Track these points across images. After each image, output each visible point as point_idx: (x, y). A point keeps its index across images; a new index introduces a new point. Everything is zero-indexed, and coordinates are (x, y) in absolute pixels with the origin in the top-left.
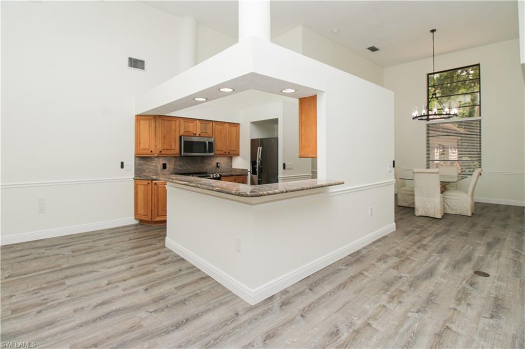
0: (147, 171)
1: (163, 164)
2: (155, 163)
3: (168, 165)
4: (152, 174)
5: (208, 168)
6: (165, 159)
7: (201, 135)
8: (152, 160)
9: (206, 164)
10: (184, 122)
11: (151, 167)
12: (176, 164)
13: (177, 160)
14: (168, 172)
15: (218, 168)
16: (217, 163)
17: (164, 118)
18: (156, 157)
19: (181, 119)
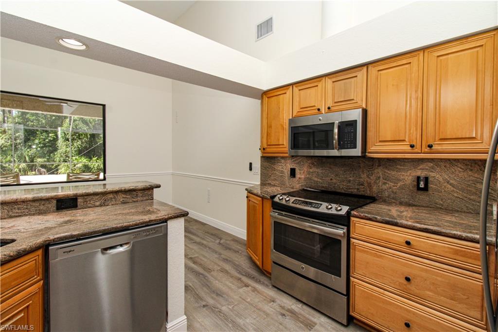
0: (272, 178)
2: (281, 167)
3: (299, 171)
4: (278, 183)
5: (385, 187)
6: (293, 161)
7: (332, 109)
8: (278, 163)
9: (379, 177)
10: (299, 90)
11: (277, 173)
12: (311, 170)
13: (313, 164)
14: (298, 184)
15: (420, 192)
16: (418, 178)
17: (269, 94)
18: (283, 158)
19: (294, 86)
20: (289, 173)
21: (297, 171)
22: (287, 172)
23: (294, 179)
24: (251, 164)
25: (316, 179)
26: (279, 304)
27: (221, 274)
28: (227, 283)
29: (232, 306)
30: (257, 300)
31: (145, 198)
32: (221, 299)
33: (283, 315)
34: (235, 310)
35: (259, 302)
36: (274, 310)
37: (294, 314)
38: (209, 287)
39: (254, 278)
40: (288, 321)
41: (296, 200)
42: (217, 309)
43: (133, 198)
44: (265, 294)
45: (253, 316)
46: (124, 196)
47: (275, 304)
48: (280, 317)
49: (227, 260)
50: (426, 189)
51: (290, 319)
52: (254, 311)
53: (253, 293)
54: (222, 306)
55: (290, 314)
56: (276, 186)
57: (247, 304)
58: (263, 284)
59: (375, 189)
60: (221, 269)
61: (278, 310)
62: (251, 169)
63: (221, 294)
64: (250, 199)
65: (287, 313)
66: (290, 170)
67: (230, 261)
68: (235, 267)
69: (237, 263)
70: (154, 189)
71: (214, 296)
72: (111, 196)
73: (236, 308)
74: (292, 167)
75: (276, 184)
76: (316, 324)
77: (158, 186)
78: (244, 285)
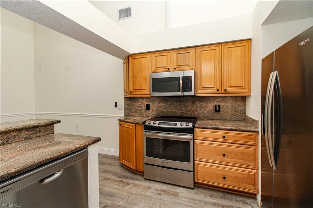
0: (133, 111)
1: (147, 105)
2: (139, 104)
3: (152, 106)
4: (137, 114)
5: (200, 112)
6: (148, 100)
7: (176, 69)
8: (137, 101)
9: (198, 107)
10: (156, 56)
11: (137, 108)
12: (160, 105)
13: (161, 101)
14: (151, 114)
15: (216, 113)
16: (216, 106)
17: (134, 56)
18: (141, 98)
19: (152, 54)
20: (145, 107)
21: (151, 106)
22: (144, 107)
23: (149, 111)
24: (116, 103)
25: (163, 110)
26: (154, 189)
27: (106, 182)
28: (114, 186)
29: (126, 200)
30: (140, 191)
31: (47, 133)
32: (115, 198)
33: (160, 194)
34: (129, 202)
35: (141, 191)
36: (153, 193)
37: (165, 191)
38: (102, 193)
39: (130, 178)
40: (164, 196)
41: (160, 122)
42: (116, 205)
43: (36, 134)
44: (143, 186)
45: (142, 201)
46: (28, 133)
47: (152, 190)
48: (158, 196)
49: (106, 171)
50: (219, 111)
51: (164, 195)
52: (141, 198)
53: (135, 187)
54: (119, 202)
55: (163, 192)
56: (137, 116)
57: (135, 195)
58: (138, 180)
59: (196, 113)
60: (104, 178)
61: (155, 192)
62: (116, 106)
63: (114, 195)
64: (123, 126)
65: (161, 192)
66: (146, 105)
67: (108, 171)
68: (114, 174)
69: (114, 171)
70: (55, 124)
71: (109, 197)
72: (15, 134)
73: (128, 200)
74: (147, 104)
75: (136, 115)
76: (179, 193)
77: (59, 122)
78: (126, 184)
